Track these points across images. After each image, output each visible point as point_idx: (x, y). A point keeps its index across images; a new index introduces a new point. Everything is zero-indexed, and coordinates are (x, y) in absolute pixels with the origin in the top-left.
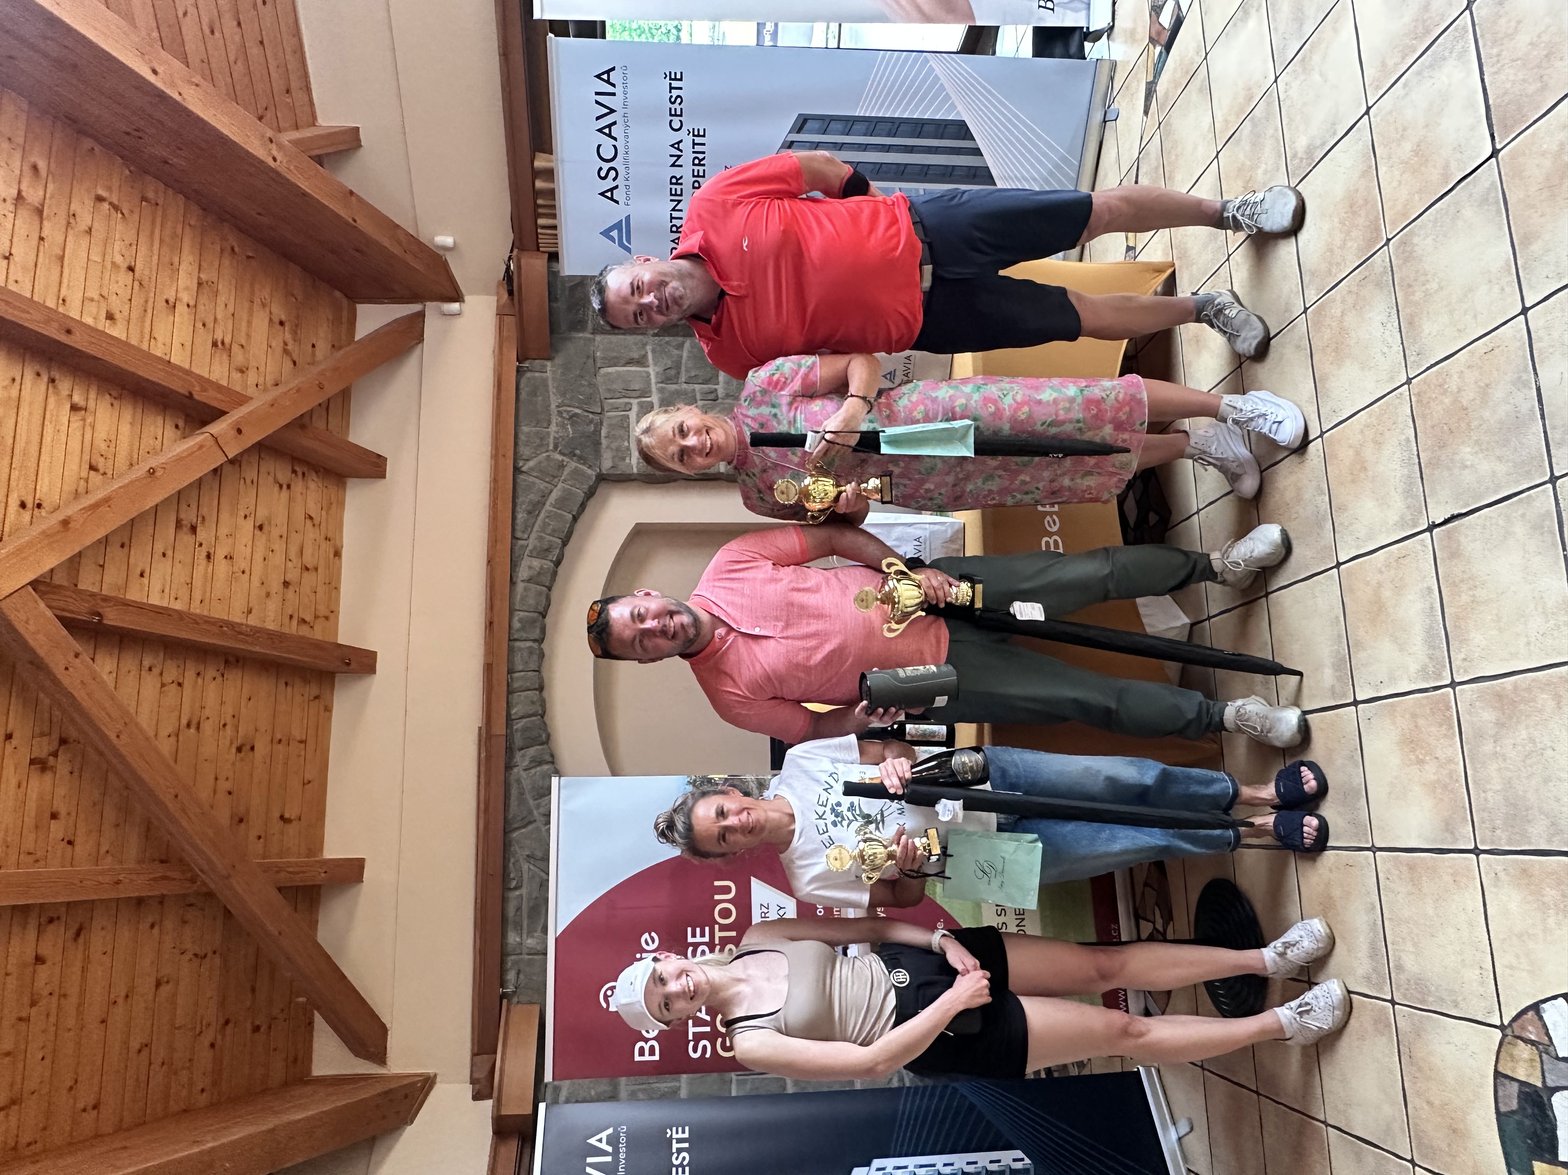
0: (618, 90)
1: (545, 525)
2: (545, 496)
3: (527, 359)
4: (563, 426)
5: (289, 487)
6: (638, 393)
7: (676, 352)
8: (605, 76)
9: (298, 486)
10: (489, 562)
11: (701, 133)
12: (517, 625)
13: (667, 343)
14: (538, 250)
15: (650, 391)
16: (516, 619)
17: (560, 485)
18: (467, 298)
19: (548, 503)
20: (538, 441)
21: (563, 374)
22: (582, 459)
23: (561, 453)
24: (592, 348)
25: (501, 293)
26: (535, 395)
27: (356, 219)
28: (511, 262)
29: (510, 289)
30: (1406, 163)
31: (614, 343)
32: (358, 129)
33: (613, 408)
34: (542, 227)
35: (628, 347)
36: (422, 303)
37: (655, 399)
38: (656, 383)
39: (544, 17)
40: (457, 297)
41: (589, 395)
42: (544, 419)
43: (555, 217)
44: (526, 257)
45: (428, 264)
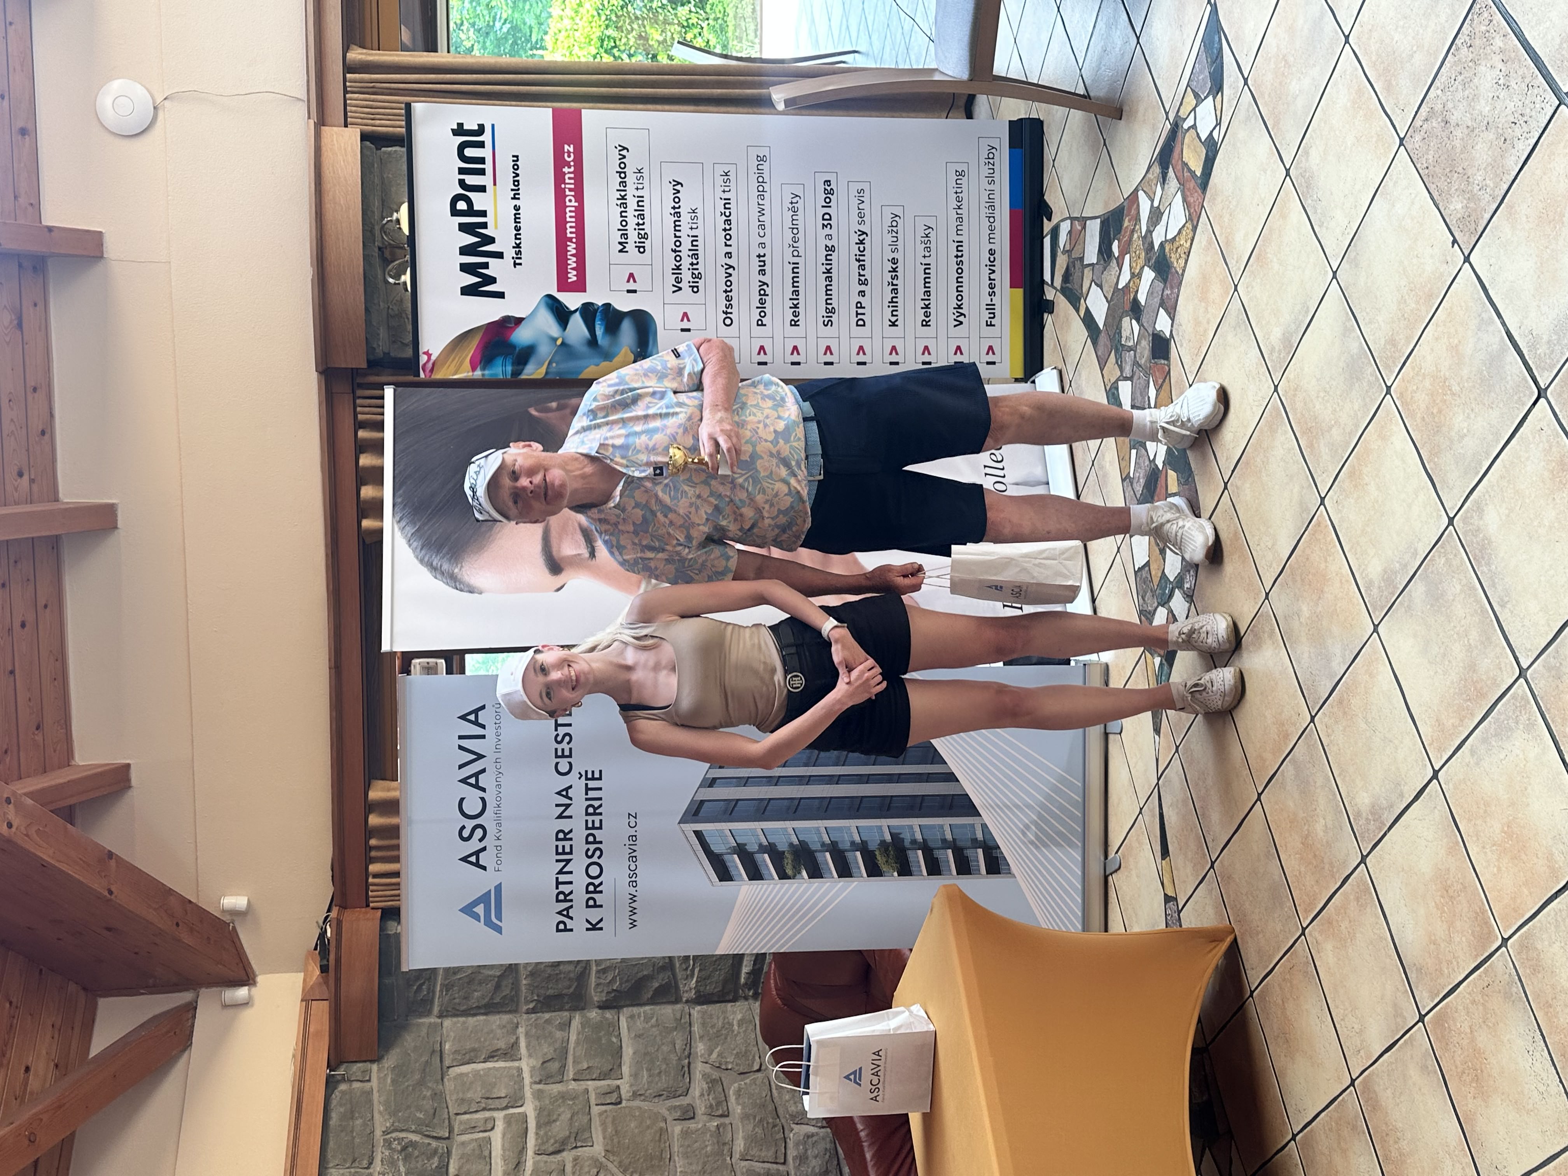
0: (489, 732)
3: (342, 1063)
4: (392, 1163)
6: (504, 1103)
7: (559, 1034)
8: (472, 716)
11: (597, 775)
13: (548, 1022)
14: (368, 906)
15: (522, 1098)
18: (259, 979)
21: (393, 1081)
24: (439, 1039)
25: (310, 968)
26: (352, 1118)
27: (113, 889)
28: (328, 927)
29: (325, 962)
30: (1500, 845)
31: (470, 1029)
32: (128, 766)
33: (467, 1129)
34: (376, 876)
35: (492, 1031)
36: (195, 990)
37: (529, 1109)
38: (531, 1083)
39: (394, 650)
40: (247, 978)
41: (432, 1111)
42: (364, 1154)
43: (396, 859)
44: (349, 916)
45: (208, 938)
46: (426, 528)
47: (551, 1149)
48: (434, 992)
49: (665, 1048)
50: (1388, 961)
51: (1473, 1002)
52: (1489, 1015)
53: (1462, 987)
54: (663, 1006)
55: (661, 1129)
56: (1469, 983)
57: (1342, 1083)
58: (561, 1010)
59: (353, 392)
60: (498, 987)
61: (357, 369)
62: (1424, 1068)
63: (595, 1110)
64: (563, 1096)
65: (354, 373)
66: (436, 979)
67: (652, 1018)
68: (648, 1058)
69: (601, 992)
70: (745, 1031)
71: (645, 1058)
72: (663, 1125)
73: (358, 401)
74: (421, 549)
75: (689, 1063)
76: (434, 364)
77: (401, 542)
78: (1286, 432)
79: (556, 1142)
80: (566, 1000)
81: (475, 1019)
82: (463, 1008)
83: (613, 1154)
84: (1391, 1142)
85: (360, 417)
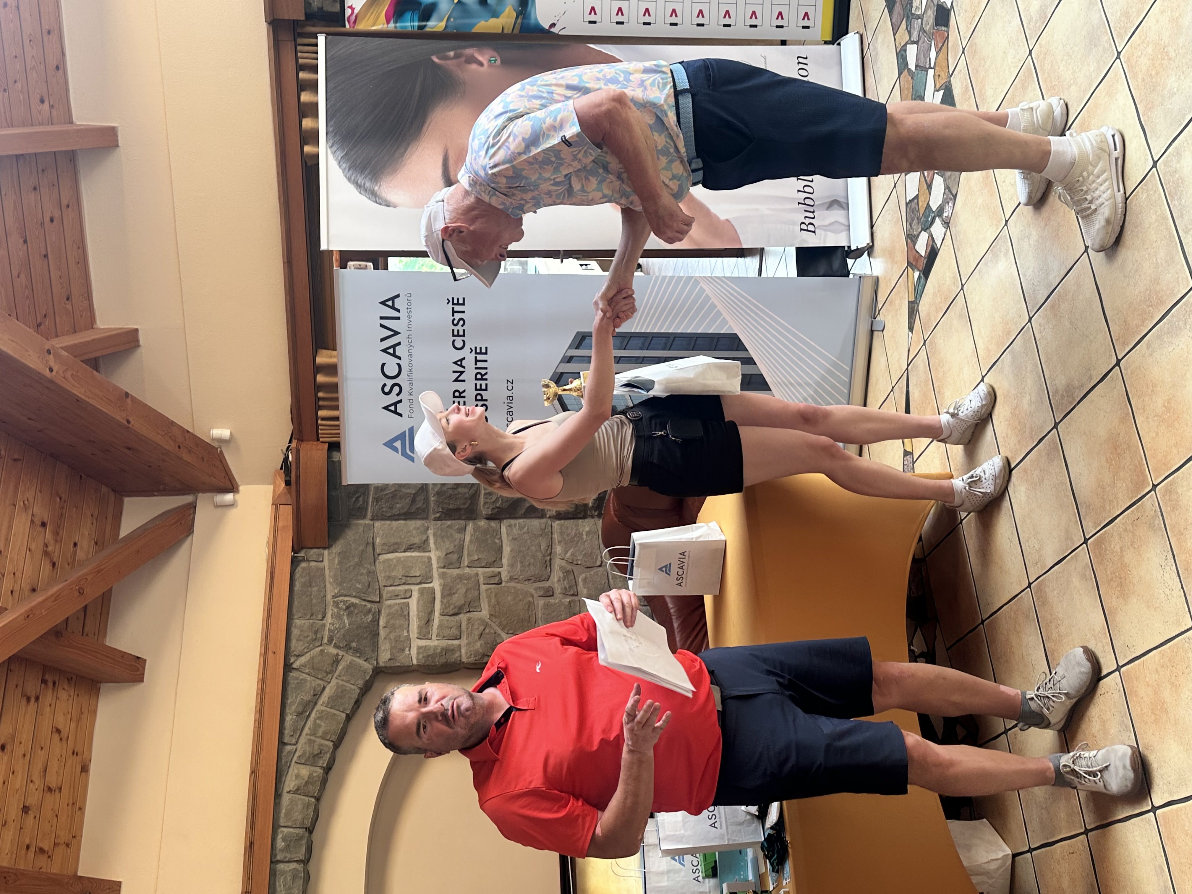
0: (403, 315)
1: (316, 726)
2: (317, 695)
3: (302, 548)
4: (339, 617)
5: (37, 699)
6: (418, 580)
7: (457, 536)
8: (390, 302)
9: (48, 698)
10: (252, 772)
11: (484, 351)
12: (280, 844)
13: (449, 526)
14: (318, 440)
15: (431, 577)
16: (280, 836)
17: (334, 682)
18: (241, 488)
19: (320, 702)
20: (312, 635)
21: (340, 563)
22: (358, 652)
23: (336, 646)
24: (372, 535)
25: (278, 482)
26: (310, 586)
27: (131, 419)
28: (290, 453)
29: (288, 478)
30: (1160, 417)
31: (394, 529)
32: (137, 330)
33: (392, 597)
34: (323, 419)
35: (409, 532)
36: (194, 494)
37: (436, 585)
38: (438, 568)
39: (330, 249)
40: (232, 487)
41: (367, 584)
42: (319, 611)
43: (337, 408)
44: (305, 447)
45: (203, 458)
46: (352, 153)
47: (452, 613)
48: (367, 503)
49: (533, 548)
50: (1065, 500)
51: (1126, 530)
52: (1135, 540)
53: (1118, 519)
54: (533, 520)
55: (530, 602)
56: (1124, 517)
57: (1021, 585)
58: (458, 519)
59: (295, 40)
60: (413, 501)
61: (297, 21)
62: (1083, 577)
63: (483, 588)
64: (460, 577)
65: (295, 24)
66: (369, 494)
67: (525, 527)
68: (521, 554)
69: (488, 508)
70: (591, 539)
71: (518, 554)
72: (531, 599)
73: (299, 48)
74: (349, 170)
75: (550, 559)
76: (356, 17)
77: (333, 163)
78: (1035, 89)
79: (455, 607)
80: (463, 512)
81: (397, 522)
82: (388, 515)
83: (495, 617)
84: (1053, 627)
85: (300, 61)
